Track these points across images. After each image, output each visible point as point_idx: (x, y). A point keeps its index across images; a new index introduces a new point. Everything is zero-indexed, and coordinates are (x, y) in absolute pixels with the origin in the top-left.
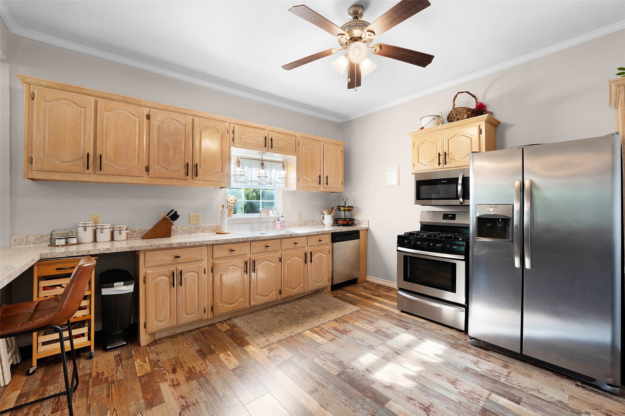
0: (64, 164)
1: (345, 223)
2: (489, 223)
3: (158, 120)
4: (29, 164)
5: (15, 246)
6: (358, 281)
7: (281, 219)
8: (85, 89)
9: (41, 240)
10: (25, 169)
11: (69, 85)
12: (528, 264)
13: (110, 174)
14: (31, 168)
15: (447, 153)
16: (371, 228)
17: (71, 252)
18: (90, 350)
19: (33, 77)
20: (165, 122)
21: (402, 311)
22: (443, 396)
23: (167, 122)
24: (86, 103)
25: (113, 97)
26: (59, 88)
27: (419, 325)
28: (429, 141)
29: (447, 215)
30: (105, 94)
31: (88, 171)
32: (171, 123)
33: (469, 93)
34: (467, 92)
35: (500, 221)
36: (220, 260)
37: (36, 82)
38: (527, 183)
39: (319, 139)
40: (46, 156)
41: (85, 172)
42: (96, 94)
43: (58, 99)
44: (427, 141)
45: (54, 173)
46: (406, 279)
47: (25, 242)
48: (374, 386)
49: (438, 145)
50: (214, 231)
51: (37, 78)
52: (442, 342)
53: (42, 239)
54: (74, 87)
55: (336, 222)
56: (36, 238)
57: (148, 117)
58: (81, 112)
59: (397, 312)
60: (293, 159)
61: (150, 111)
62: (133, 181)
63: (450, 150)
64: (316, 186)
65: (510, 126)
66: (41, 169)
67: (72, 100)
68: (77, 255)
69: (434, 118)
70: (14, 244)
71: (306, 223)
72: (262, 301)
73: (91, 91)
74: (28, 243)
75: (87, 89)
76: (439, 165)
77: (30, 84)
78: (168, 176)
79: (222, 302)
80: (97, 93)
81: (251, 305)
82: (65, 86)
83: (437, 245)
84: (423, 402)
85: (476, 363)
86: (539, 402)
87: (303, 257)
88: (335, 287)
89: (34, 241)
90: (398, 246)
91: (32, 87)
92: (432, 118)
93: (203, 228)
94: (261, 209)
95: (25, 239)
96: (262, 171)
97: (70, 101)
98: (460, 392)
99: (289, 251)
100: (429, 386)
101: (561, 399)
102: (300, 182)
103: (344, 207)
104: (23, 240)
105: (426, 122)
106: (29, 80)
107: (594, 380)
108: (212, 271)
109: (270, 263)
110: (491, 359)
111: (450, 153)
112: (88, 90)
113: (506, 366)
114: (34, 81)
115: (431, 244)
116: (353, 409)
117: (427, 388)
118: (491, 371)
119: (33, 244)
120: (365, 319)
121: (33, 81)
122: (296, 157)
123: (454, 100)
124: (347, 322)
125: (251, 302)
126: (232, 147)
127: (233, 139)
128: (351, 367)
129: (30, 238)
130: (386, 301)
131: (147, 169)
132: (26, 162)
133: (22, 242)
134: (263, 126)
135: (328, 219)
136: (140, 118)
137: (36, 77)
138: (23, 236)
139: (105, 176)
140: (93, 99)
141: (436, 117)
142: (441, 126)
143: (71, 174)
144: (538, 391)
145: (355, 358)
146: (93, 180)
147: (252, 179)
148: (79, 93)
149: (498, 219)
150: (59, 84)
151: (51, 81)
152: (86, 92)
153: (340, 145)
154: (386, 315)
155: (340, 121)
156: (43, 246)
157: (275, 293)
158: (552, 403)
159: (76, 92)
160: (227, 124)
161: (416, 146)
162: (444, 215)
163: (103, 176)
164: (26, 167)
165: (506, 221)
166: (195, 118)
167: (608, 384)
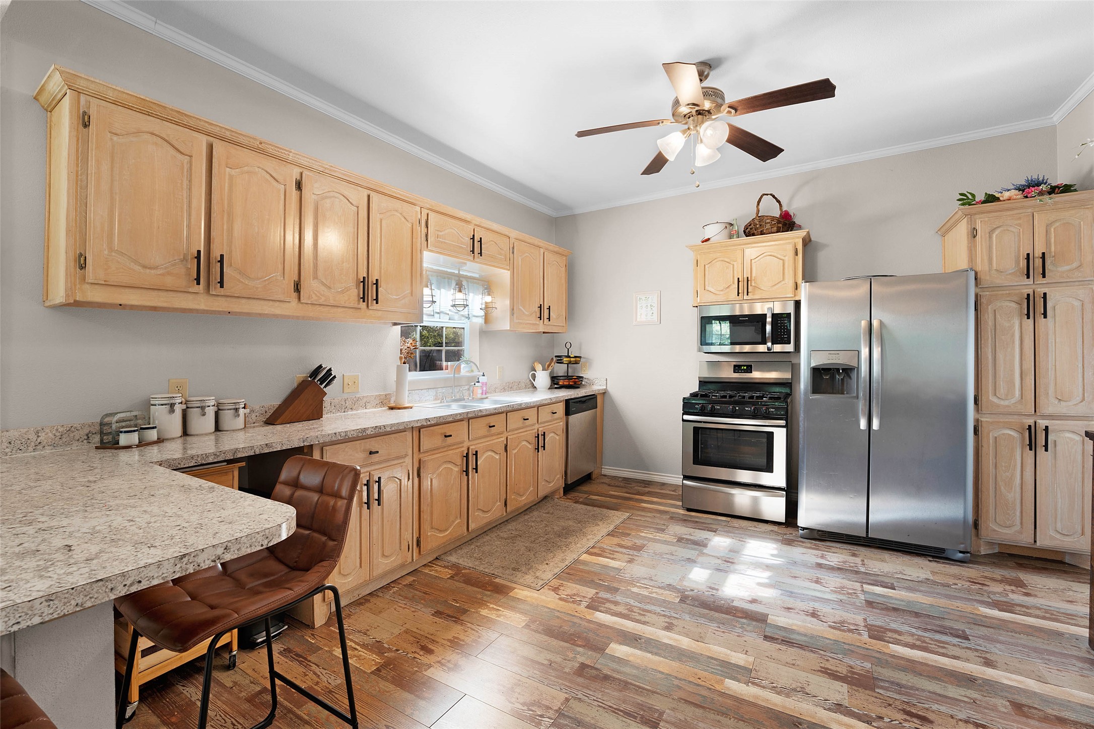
0: (148, 271)
1: (571, 383)
2: (826, 375)
3: (315, 193)
4: (78, 269)
5: (10, 454)
6: (594, 476)
7: (482, 379)
8: (191, 116)
9: (68, 439)
10: (69, 280)
11: (163, 105)
12: (875, 425)
13: (236, 295)
14: (83, 279)
15: (749, 279)
16: (611, 390)
17: (204, 456)
18: (231, 651)
19: (92, 79)
20: (327, 197)
21: (689, 510)
22: (818, 597)
23: (331, 197)
24: (192, 146)
25: (241, 139)
26: (140, 109)
27: (724, 524)
28: (721, 259)
29: (739, 366)
30: (227, 132)
31: (196, 288)
32: (337, 200)
33: (774, 196)
34: (771, 195)
35: (841, 371)
36: (429, 454)
37: (96, 90)
38: (875, 323)
39: (539, 244)
40: (114, 254)
41: (190, 290)
42: (209, 128)
43: (138, 132)
44: (718, 260)
45: (127, 290)
46: (697, 461)
47: (33, 444)
48: (735, 604)
49: (735, 266)
50: (382, 404)
51: (101, 82)
52: (768, 540)
53: (72, 435)
54: (172, 110)
55: (555, 382)
56: (58, 434)
57: (299, 186)
58: (183, 164)
59: (682, 512)
60: (504, 275)
61: (301, 174)
62: (273, 310)
63: (754, 275)
64: (534, 322)
65: (825, 246)
66: (105, 281)
67: (165, 136)
68: (216, 460)
69: (726, 227)
70: (7, 450)
71: (510, 386)
72: (485, 521)
73: (202, 123)
74: (40, 447)
75: (195, 118)
76: (738, 295)
77: (81, 91)
78: (332, 302)
79: (432, 528)
80: (213, 128)
81: (470, 529)
82: (151, 105)
83: (746, 409)
84: (804, 608)
85: (822, 557)
86: (911, 584)
87: (534, 441)
88: (569, 489)
89: (53, 442)
90: (683, 414)
91: (83, 98)
92: (724, 226)
93: (365, 400)
94: (444, 364)
95: (33, 437)
96: (460, 296)
97: (162, 138)
98: (831, 590)
99: (516, 432)
100: (796, 591)
101: (927, 576)
102: (515, 316)
103: (568, 356)
104: (29, 439)
105: (713, 231)
106: (81, 84)
107: (943, 550)
108: (419, 476)
109: (493, 454)
110: (834, 550)
111: (753, 278)
112: (198, 119)
113: (854, 555)
114: (92, 86)
115: (737, 408)
116: (736, 634)
117: (794, 593)
118: (844, 562)
119: (52, 447)
120: (650, 527)
121: (91, 88)
122: (509, 272)
123: (758, 204)
124: (629, 535)
125: (470, 524)
126: (424, 252)
127: (427, 235)
128: (689, 589)
129: (43, 434)
130: (655, 500)
131: (297, 288)
132: (72, 264)
133: (26, 446)
134: (468, 217)
135: (543, 378)
136: (285, 185)
137: (100, 80)
138: (28, 431)
139: (223, 299)
140: (203, 140)
141: (728, 226)
142: (735, 240)
143: (161, 293)
144: (901, 573)
145: (684, 577)
146: (202, 307)
147: (441, 310)
148: (177, 124)
149: (838, 370)
150: (144, 100)
151: (128, 92)
152: (192, 123)
153: (563, 255)
154: (672, 518)
155: (554, 214)
156: (74, 450)
157: (499, 504)
158: (921, 582)
159: (172, 120)
160: (418, 209)
161: (701, 264)
162: (735, 366)
163: (219, 298)
164: (70, 275)
165: (848, 371)
166: (372, 194)
167: (961, 552)
